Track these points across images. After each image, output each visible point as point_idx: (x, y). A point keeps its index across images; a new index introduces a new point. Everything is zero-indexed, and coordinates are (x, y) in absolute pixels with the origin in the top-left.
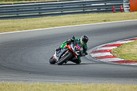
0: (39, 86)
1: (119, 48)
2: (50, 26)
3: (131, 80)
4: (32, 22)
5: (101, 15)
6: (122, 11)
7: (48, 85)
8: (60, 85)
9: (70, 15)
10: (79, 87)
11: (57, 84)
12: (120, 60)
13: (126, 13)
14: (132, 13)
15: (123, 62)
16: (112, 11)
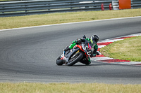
0: (26, 85)
1: (108, 47)
2: (36, 24)
3: (120, 80)
4: (19, 20)
5: (89, 13)
6: (111, 8)
7: (34, 84)
8: (48, 84)
9: (57, 13)
10: (67, 86)
11: (44, 83)
12: (109, 58)
13: (115, 11)
14: (121, 11)
15: (112, 61)
16: (101, 9)
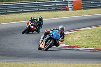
0: (6, 65)
2: (14, 21)
3: (74, 61)
4: (1, 18)
6: (67, 9)
7: (12, 64)
8: (22, 64)
9: (29, 13)
10: (36, 66)
11: (19, 63)
12: (66, 46)
13: (70, 11)
14: (75, 11)
16: (60, 10)
